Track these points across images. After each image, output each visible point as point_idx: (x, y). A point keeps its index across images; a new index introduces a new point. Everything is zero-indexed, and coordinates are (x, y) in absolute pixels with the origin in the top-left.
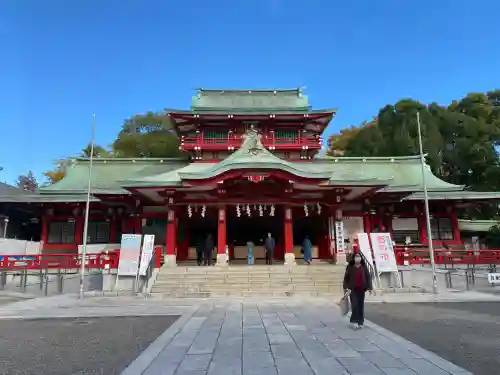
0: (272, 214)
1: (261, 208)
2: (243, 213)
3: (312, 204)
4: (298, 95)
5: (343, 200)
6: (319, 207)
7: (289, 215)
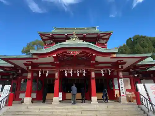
0: (84, 75)
1: (78, 72)
2: (69, 74)
3: (105, 69)
4: (95, 29)
5: (122, 67)
6: (110, 71)
7: (93, 75)
